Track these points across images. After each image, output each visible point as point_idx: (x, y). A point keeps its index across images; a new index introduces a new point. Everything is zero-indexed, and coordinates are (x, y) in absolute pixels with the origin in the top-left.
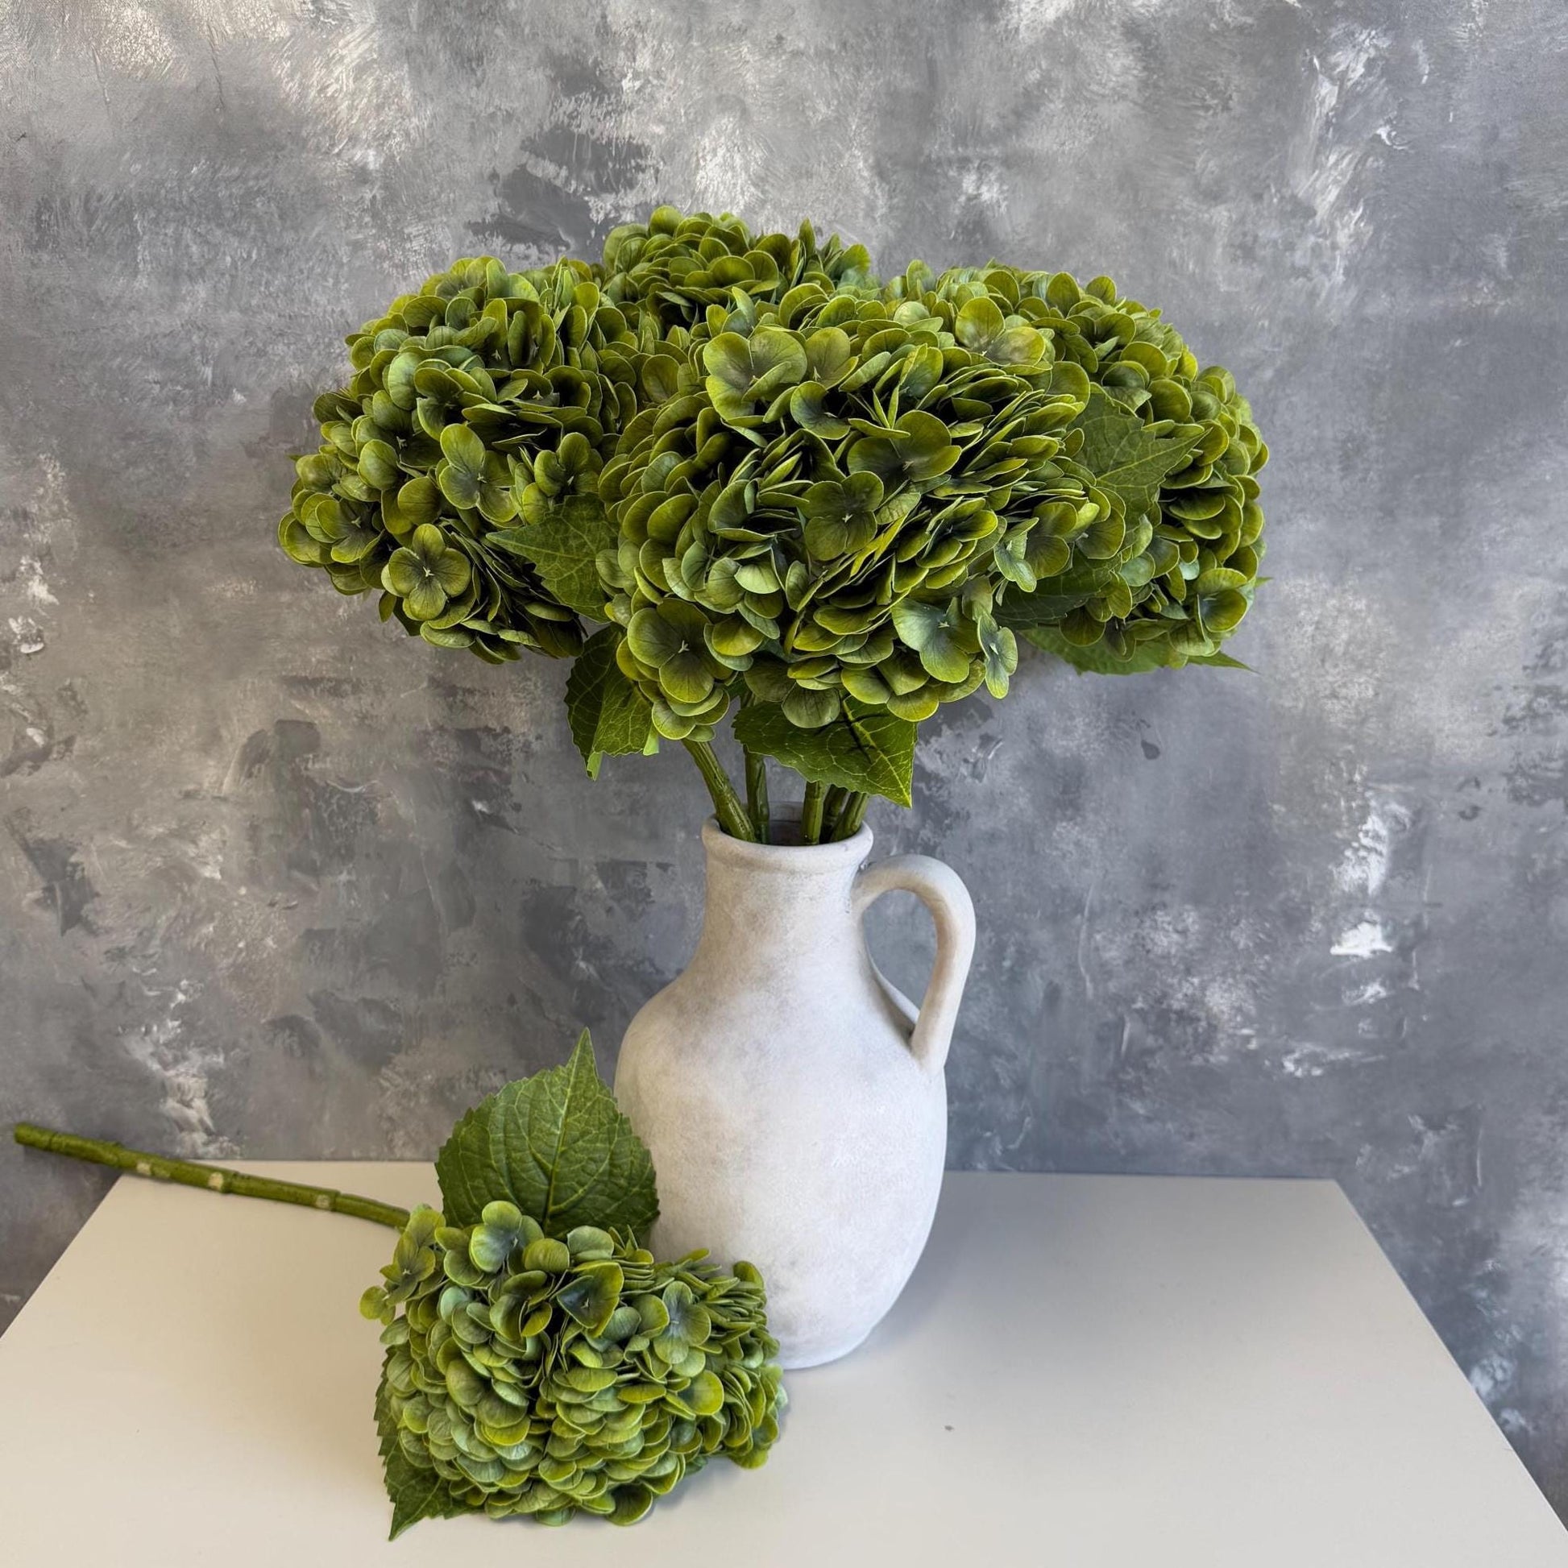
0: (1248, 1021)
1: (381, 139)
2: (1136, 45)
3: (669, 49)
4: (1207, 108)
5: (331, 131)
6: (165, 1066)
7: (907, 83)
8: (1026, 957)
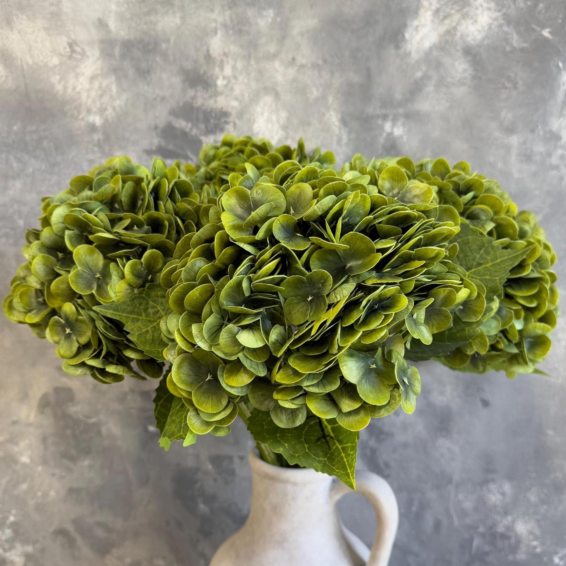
0: (536, 538)
1: (102, 111)
2: (469, 58)
3: (240, 65)
4: (506, 88)
5: (78, 108)
6: (5, 551)
7: (356, 78)
8: (424, 506)
